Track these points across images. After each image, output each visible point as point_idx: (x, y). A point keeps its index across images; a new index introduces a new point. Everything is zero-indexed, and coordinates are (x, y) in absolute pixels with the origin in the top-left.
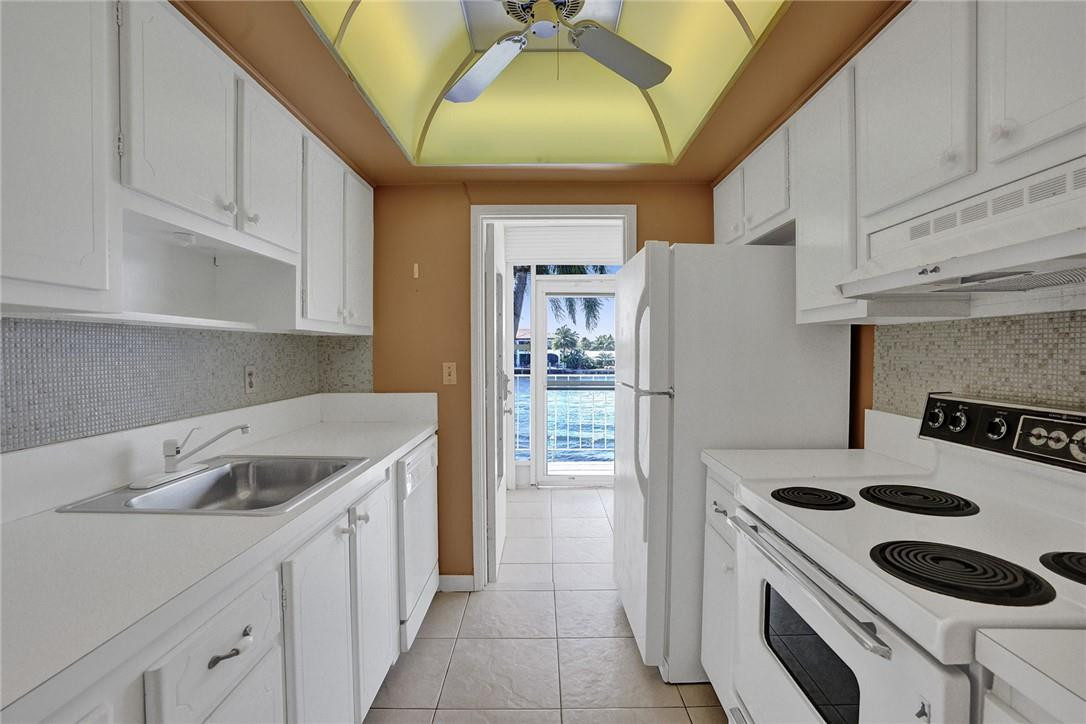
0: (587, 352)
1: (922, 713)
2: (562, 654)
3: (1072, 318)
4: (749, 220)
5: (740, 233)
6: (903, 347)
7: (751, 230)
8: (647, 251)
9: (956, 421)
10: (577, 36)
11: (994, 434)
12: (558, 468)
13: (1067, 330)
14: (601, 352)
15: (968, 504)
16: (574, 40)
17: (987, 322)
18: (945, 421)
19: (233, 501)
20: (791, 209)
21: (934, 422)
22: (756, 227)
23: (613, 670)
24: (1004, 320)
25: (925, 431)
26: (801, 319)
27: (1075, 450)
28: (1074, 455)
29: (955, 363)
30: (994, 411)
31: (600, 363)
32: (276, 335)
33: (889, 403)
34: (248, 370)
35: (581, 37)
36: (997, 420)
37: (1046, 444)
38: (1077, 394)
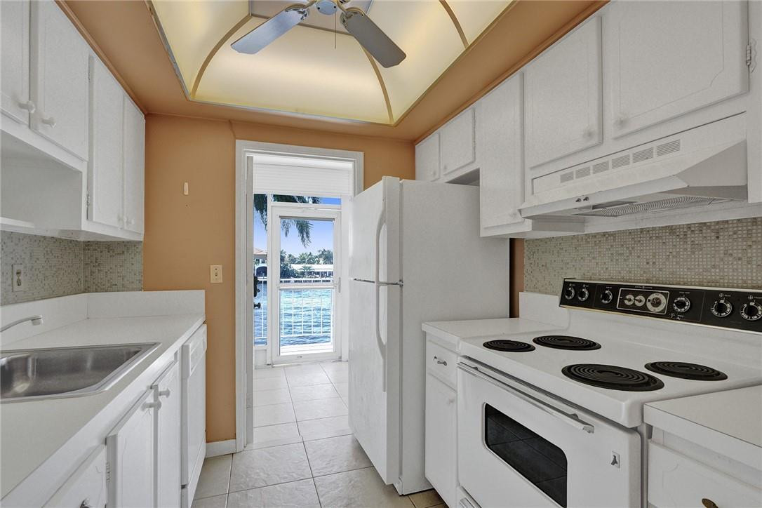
0: (292, 265)
1: (614, 462)
2: (320, 489)
3: (641, 232)
4: (445, 168)
5: (437, 176)
6: (543, 252)
7: (446, 175)
8: (384, 183)
9: (582, 295)
10: (347, 18)
11: (605, 300)
12: (287, 350)
13: (639, 239)
14: (304, 265)
15: (594, 344)
16: (344, 21)
17: (594, 236)
18: (575, 295)
19: (11, 393)
20: (477, 160)
21: (569, 296)
22: (449, 173)
23: (361, 493)
24: (604, 234)
25: (563, 302)
26: (483, 234)
27: (649, 305)
28: (648, 307)
29: (576, 260)
30: (604, 287)
31: (303, 274)
32: (45, 238)
33: (535, 287)
34: (16, 268)
35: (349, 20)
36: (607, 292)
37: (634, 304)
38: (645, 275)
